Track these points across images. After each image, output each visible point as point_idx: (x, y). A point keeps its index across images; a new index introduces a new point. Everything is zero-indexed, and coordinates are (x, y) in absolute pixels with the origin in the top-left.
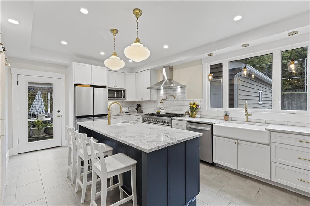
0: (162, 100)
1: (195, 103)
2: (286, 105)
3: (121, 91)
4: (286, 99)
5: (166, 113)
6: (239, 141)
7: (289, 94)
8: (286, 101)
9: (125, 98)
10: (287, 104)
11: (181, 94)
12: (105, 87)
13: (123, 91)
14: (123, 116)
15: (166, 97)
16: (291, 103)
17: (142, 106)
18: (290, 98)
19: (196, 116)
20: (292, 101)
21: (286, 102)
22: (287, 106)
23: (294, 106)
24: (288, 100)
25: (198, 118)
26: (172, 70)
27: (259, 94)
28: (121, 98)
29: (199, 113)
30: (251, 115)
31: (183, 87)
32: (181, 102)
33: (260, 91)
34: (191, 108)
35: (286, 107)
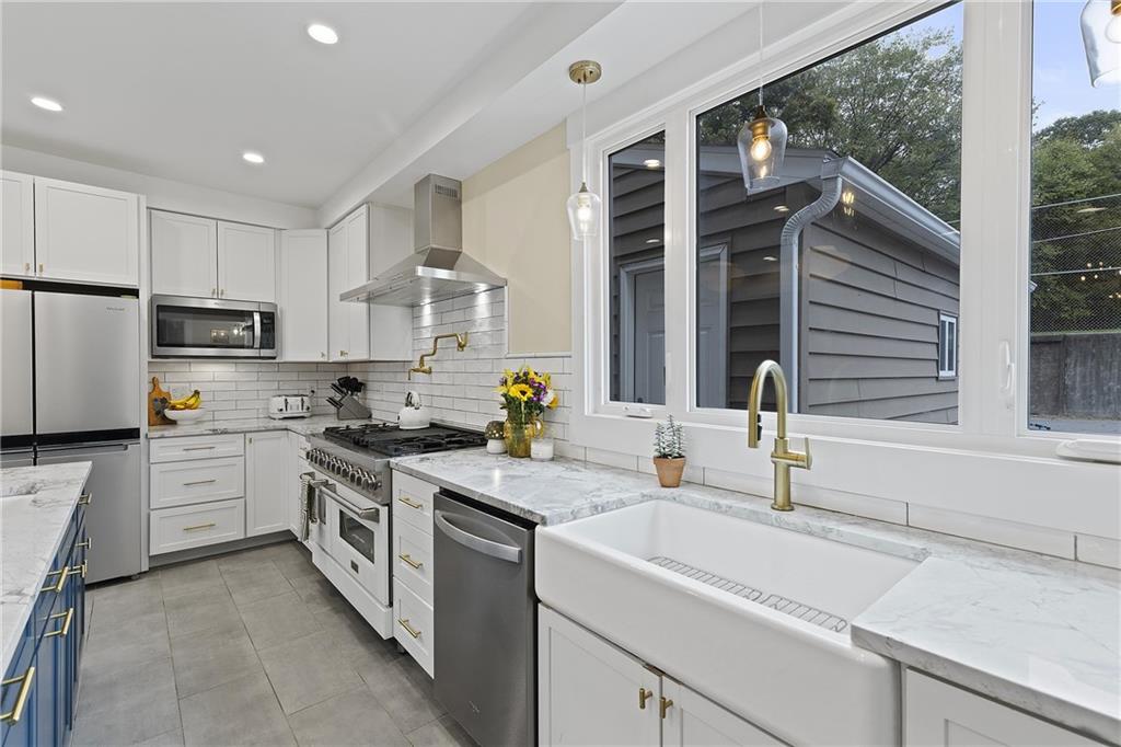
0: (422, 358)
1: (526, 374)
2: (1074, 382)
3: (250, 314)
4: (1073, 356)
5: (433, 425)
6: (670, 690)
7: (1088, 339)
8: (1075, 365)
9: (272, 346)
10: (1078, 379)
11: (491, 324)
12: (134, 293)
13: (261, 313)
14: (248, 436)
15: (433, 340)
16: (1098, 374)
17: (370, 385)
18: (1093, 355)
19: (535, 448)
20: (1102, 368)
21: (1076, 374)
22: (1077, 385)
23: (1109, 389)
24: (1084, 364)
25: (542, 461)
26: (460, 202)
27: (940, 328)
28: (252, 347)
29: (556, 430)
30: (805, 463)
31: (496, 289)
32: (488, 369)
33: (943, 318)
34: (510, 403)
35: (1073, 389)
